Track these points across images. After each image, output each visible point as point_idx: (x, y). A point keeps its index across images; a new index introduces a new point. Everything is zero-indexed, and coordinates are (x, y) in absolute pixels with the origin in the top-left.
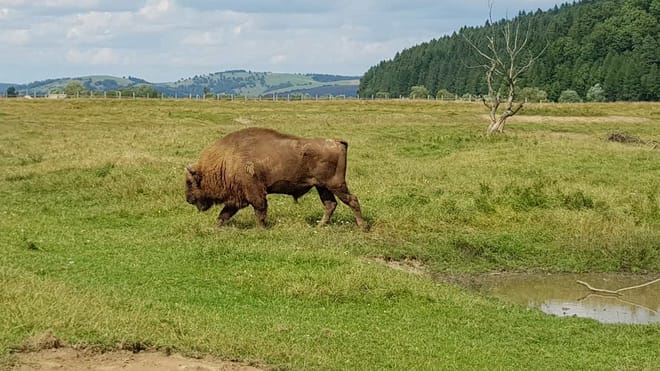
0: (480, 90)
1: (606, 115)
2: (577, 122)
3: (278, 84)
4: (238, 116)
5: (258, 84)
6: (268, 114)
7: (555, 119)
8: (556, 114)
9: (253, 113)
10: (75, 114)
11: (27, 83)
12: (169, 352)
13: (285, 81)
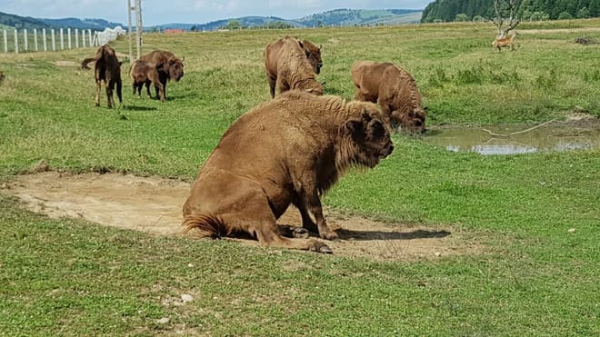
0: (504, 15)
1: (582, 27)
2: (560, 33)
3: (368, 17)
4: (330, 38)
5: (356, 18)
6: (351, 35)
7: (547, 31)
8: (547, 28)
9: (341, 35)
10: (224, 40)
11: (206, 23)
12: (124, 173)
13: (373, 15)
